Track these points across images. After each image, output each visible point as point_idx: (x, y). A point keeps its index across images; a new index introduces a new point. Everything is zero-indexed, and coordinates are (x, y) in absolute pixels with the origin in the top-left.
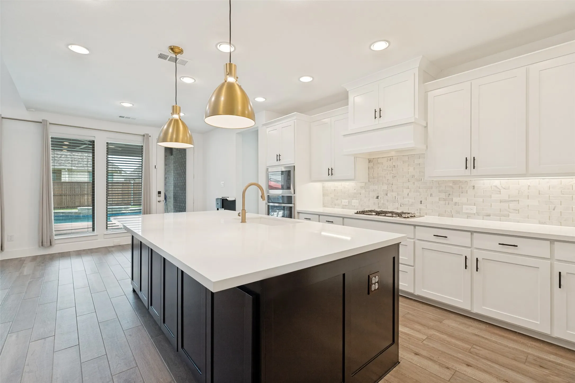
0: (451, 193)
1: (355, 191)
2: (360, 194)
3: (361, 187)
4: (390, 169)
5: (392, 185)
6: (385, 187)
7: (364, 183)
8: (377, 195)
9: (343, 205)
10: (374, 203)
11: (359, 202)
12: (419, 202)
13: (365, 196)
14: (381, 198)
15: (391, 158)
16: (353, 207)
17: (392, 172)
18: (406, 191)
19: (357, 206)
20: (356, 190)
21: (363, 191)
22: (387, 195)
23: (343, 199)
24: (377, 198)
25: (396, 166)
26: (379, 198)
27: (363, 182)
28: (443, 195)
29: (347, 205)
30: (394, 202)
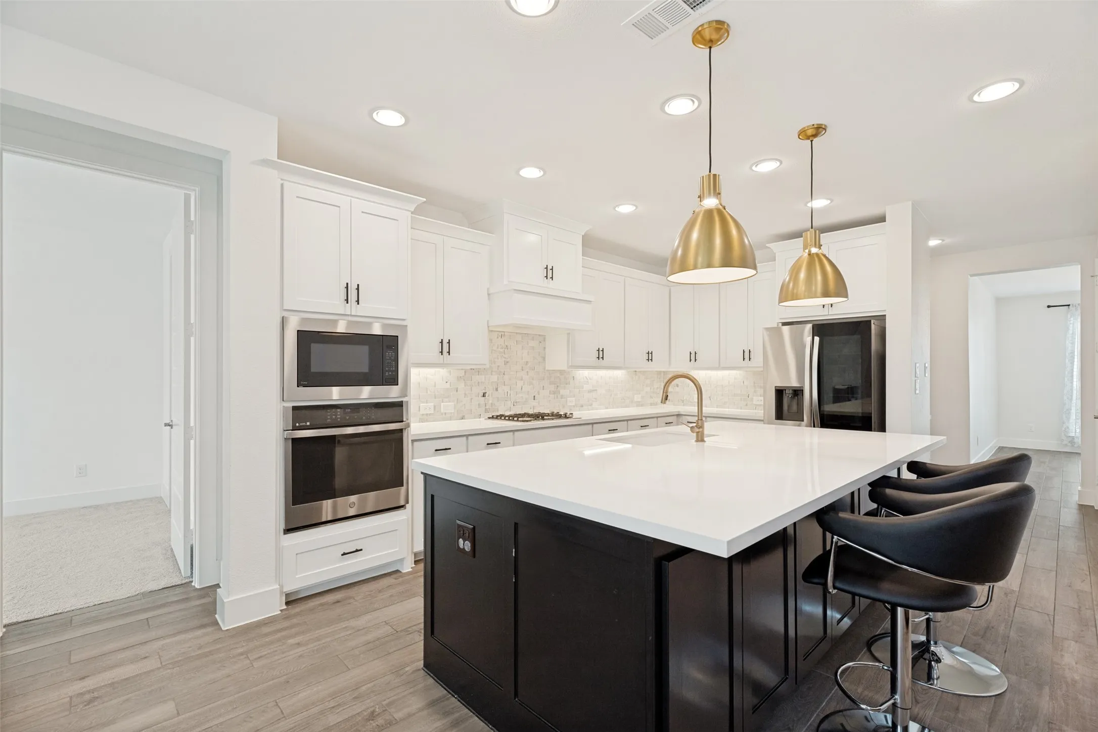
0: (559, 385)
1: (448, 386)
2: (457, 391)
3: (459, 378)
4: (502, 350)
5: (504, 374)
6: (494, 378)
7: (464, 371)
8: (484, 391)
9: (423, 415)
10: (479, 404)
11: (455, 405)
12: (533, 398)
13: (465, 394)
14: (489, 396)
15: (503, 333)
16: (444, 416)
17: (504, 355)
18: (520, 384)
19: (451, 413)
20: (449, 382)
21: (461, 386)
22: (497, 390)
23: (423, 402)
24: (484, 395)
25: (509, 347)
26: (487, 395)
27: (462, 369)
28: (552, 388)
29: (430, 414)
30: (506, 401)
